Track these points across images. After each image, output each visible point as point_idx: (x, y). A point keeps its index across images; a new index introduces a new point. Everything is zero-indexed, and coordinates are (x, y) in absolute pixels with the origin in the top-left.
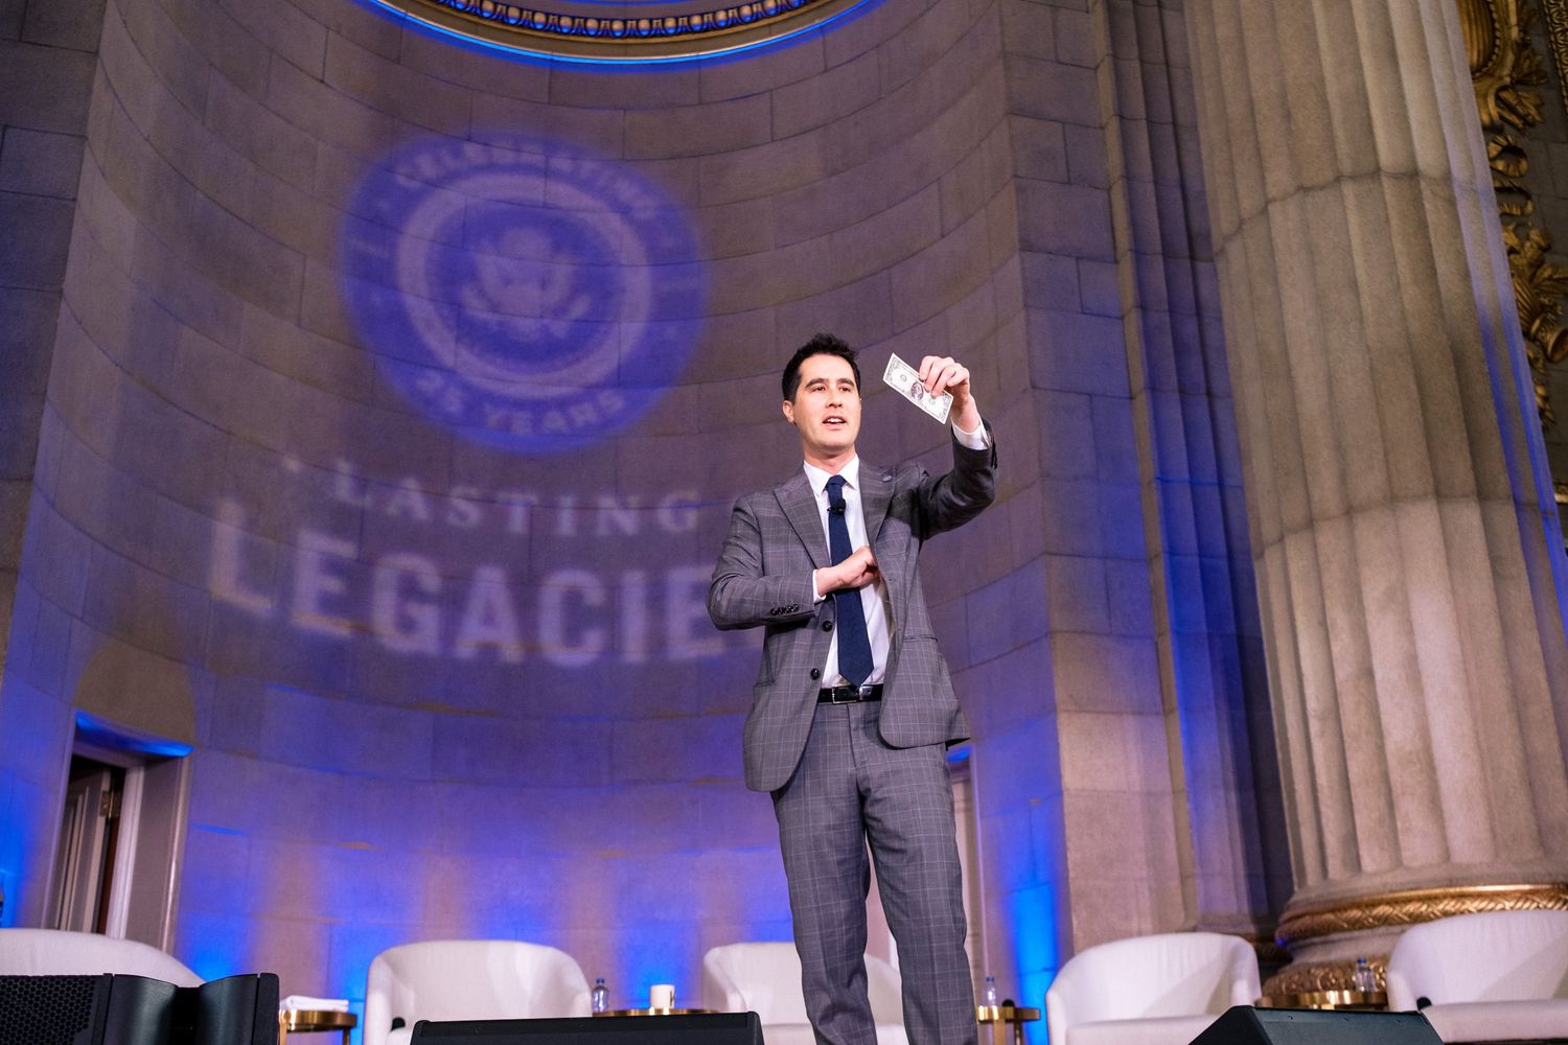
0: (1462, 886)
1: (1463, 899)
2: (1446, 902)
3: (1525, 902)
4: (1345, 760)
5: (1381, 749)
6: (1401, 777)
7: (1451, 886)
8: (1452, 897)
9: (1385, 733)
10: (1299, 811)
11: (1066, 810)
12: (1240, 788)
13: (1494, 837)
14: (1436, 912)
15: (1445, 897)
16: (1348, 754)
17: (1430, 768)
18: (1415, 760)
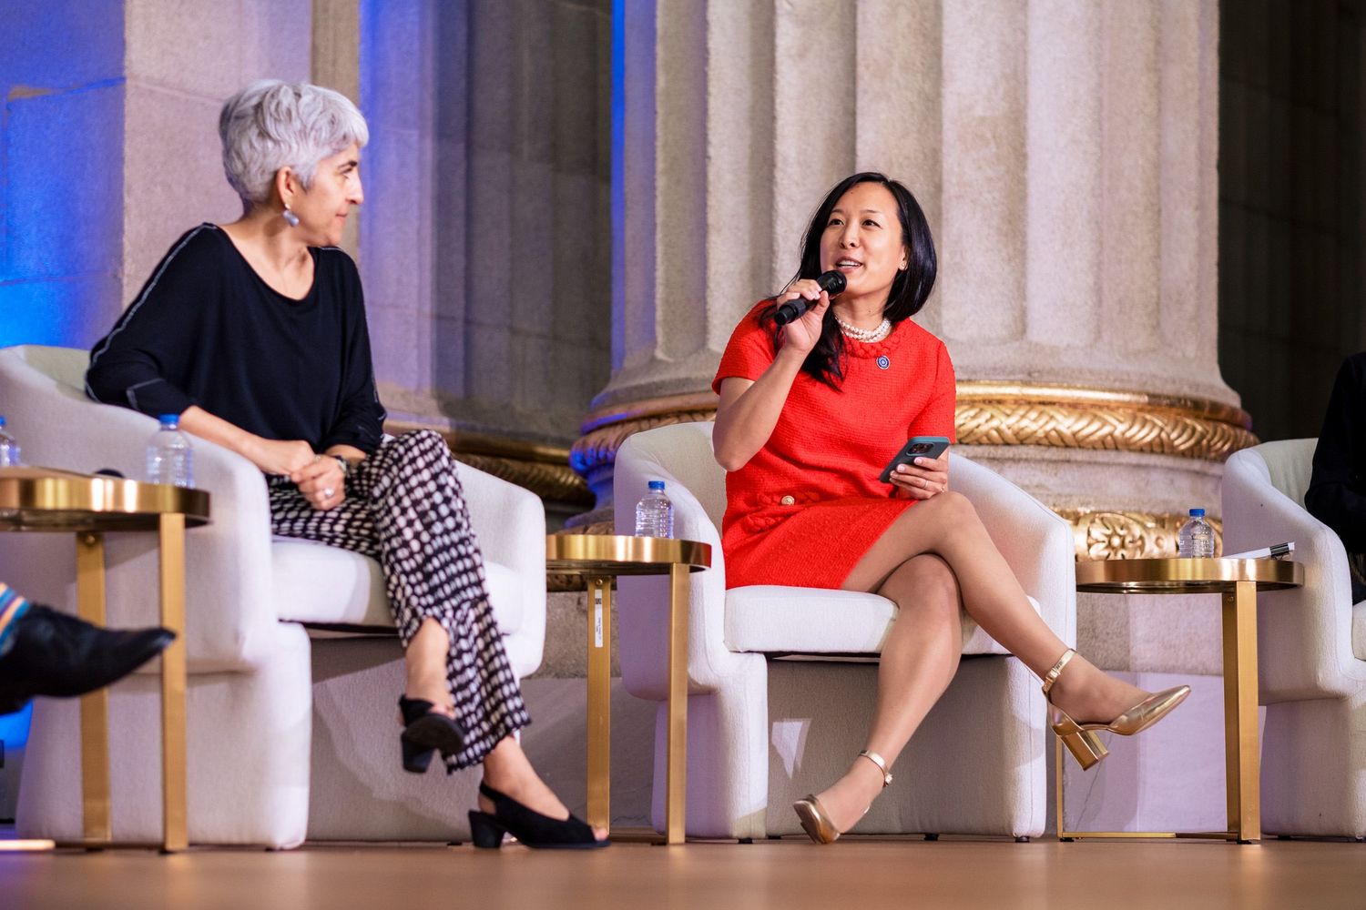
0: (1047, 385)
1: (1047, 409)
2: (1021, 412)
3: (1143, 427)
4: (851, 114)
5: (932, 103)
6: (959, 165)
7: (1027, 384)
8: (1030, 403)
9: (946, 75)
10: (712, 201)
11: (130, 123)
12: (442, 133)
13: (1100, 303)
14: (1003, 427)
15: (1019, 402)
16: (862, 102)
17: (1019, 156)
18: (989, 135)
